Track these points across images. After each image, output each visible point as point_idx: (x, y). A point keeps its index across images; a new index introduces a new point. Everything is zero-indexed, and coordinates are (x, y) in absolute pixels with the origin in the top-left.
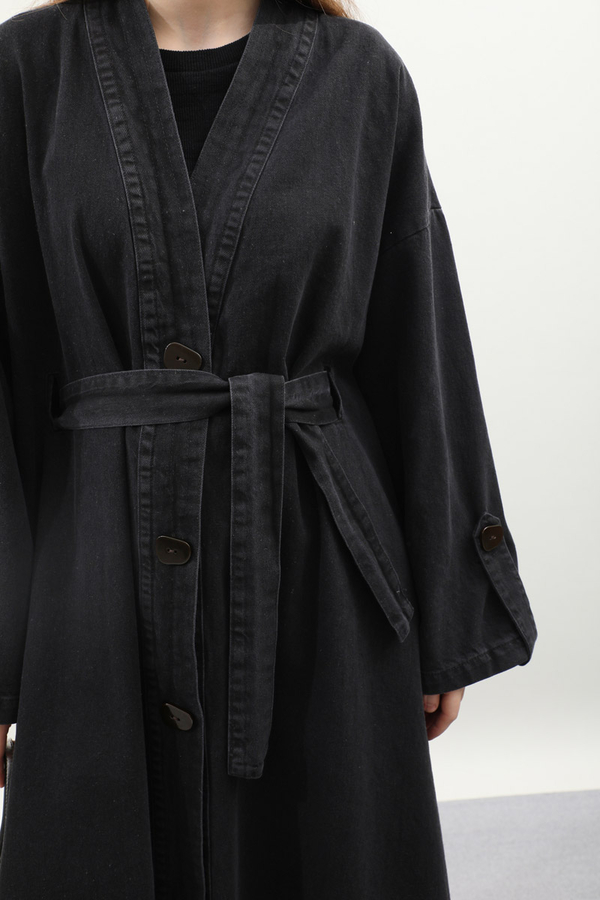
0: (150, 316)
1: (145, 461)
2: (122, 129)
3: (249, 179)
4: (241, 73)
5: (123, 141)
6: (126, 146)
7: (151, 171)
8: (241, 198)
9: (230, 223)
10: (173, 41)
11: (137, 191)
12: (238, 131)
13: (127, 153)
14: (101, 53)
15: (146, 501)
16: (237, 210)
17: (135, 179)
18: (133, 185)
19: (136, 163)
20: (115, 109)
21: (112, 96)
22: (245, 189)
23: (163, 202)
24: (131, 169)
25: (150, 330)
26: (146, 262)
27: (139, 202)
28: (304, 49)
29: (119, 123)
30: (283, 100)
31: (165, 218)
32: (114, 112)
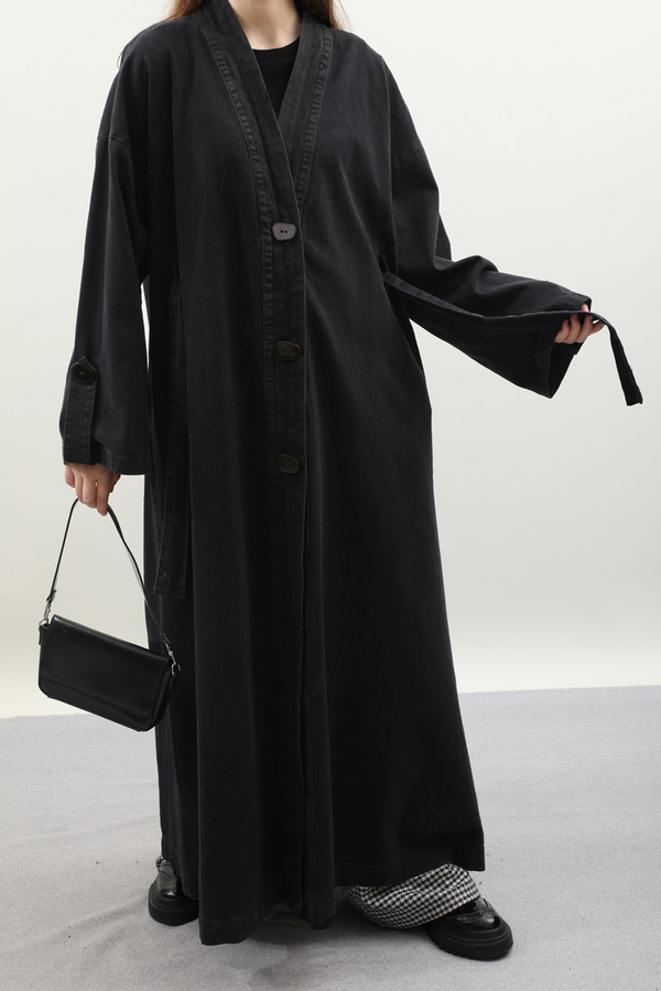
0: (264, 205)
1: (269, 296)
2: (235, 95)
3: (313, 123)
4: (298, 63)
5: (237, 102)
6: (239, 105)
7: (254, 120)
8: (310, 134)
9: (306, 149)
10: (257, 43)
11: (249, 130)
12: (299, 97)
13: (240, 109)
14: (217, 49)
15: (269, 322)
16: (309, 141)
17: (247, 124)
18: (246, 127)
19: (246, 114)
20: (230, 83)
21: (227, 75)
22: (312, 129)
23: (263, 137)
24: (244, 118)
25: (265, 214)
26: (259, 172)
27: (251, 137)
28: (327, 49)
29: (233, 92)
30: (321, 78)
31: (266, 147)
32: (230, 85)
